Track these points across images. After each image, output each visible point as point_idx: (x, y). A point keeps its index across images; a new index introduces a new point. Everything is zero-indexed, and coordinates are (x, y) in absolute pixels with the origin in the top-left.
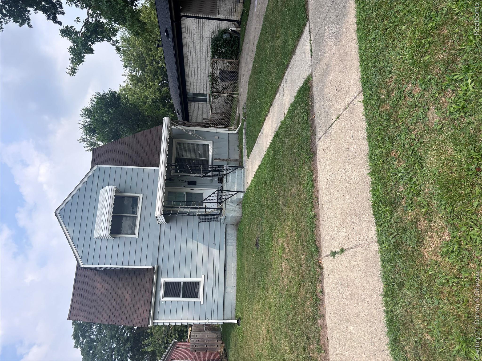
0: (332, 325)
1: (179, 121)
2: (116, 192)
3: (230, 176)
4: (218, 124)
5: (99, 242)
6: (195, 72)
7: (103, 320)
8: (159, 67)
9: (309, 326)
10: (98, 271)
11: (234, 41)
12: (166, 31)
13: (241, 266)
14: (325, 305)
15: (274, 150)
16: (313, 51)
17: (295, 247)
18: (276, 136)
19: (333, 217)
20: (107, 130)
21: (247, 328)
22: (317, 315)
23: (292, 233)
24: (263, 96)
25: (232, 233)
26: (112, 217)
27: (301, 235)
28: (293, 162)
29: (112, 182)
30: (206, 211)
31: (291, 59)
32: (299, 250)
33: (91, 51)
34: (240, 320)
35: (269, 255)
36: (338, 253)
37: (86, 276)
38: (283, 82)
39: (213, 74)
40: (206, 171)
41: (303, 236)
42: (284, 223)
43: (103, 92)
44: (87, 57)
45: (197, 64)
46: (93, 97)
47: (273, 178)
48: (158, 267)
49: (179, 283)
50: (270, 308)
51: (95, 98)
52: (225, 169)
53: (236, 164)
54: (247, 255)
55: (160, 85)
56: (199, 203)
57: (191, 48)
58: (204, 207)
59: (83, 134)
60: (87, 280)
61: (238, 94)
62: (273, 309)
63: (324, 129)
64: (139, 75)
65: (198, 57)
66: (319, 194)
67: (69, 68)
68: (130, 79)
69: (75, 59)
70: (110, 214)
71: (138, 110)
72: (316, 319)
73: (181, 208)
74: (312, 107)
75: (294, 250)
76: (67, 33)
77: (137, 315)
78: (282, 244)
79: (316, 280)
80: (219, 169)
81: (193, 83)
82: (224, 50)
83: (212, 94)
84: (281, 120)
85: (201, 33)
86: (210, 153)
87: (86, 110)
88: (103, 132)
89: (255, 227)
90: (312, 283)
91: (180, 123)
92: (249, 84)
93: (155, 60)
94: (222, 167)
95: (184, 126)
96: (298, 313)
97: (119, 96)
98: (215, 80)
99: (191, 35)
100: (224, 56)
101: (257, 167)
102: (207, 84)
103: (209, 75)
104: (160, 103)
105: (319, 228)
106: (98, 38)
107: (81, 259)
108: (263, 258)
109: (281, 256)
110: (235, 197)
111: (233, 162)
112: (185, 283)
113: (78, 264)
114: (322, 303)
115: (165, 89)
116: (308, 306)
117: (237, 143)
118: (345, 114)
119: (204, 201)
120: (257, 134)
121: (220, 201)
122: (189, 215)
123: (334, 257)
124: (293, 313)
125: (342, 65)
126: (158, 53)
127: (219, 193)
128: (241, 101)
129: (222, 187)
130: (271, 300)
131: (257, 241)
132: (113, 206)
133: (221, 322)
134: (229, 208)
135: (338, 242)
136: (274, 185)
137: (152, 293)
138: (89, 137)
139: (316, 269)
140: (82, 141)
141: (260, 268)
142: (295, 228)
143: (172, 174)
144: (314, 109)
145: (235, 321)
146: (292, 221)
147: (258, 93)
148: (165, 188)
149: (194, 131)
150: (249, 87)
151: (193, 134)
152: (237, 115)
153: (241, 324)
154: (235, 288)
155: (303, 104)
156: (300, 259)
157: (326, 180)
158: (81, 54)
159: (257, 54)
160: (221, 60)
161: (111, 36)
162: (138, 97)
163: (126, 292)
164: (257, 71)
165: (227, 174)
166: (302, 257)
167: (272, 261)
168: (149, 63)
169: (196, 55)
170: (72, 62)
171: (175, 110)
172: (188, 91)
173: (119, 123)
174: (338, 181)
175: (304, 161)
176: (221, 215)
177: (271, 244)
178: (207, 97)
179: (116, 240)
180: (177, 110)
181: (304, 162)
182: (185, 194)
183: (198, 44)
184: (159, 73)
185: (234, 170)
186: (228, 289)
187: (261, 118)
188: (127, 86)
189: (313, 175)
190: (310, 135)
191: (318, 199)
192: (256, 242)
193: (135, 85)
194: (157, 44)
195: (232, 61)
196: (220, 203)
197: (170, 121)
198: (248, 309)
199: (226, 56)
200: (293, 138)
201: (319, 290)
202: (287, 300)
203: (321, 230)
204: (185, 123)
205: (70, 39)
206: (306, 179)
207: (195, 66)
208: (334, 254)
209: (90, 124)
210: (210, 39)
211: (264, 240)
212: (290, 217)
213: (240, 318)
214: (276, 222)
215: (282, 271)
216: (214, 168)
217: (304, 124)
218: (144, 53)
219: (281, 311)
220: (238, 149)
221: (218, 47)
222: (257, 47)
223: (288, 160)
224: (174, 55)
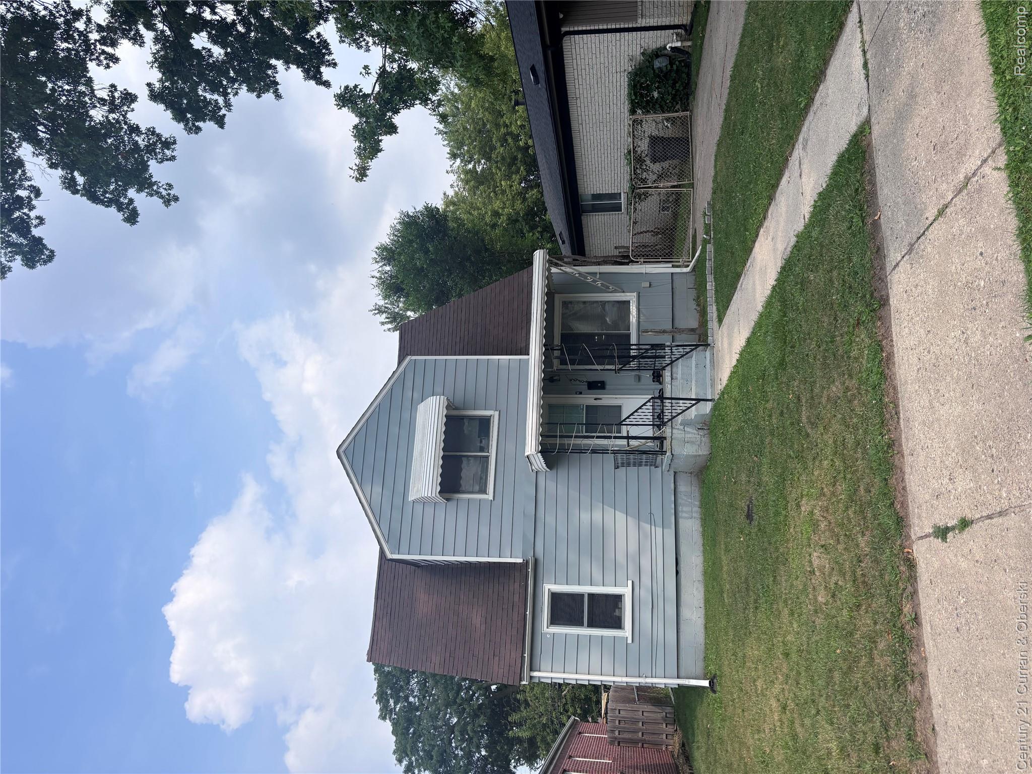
0: (943, 698)
1: (565, 257)
2: (448, 407)
3: (680, 367)
4: (648, 254)
5: (419, 508)
6: (596, 149)
7: (432, 665)
8: (519, 148)
9: (885, 697)
10: (418, 567)
11: (678, 71)
12: (533, 70)
13: (714, 564)
14: (924, 652)
15: (783, 301)
16: (870, 66)
17: (843, 519)
18: (786, 270)
19: (937, 445)
20: (424, 287)
21: (734, 699)
22: (906, 672)
23: (834, 486)
24: (750, 183)
25: (689, 492)
26: (443, 458)
27: (856, 490)
28: (830, 324)
29: (439, 389)
30: (628, 443)
31: (816, 92)
32: (854, 523)
33: (392, 129)
34: (715, 681)
35: (778, 537)
36: (953, 528)
37: (396, 577)
38: (797, 146)
39: (634, 149)
40: (625, 359)
41: (862, 492)
42: (813, 464)
43: (414, 211)
44: (386, 141)
45: (598, 131)
46: (396, 221)
47: (782, 364)
48: (536, 561)
49: (579, 597)
50: (787, 655)
51: (400, 223)
52: (667, 350)
53: (692, 339)
54: (726, 538)
55: (523, 185)
56: (615, 428)
57: (586, 100)
58: (625, 434)
59: (380, 297)
60: (399, 585)
61: (692, 185)
62: (794, 657)
63: (906, 242)
64: (479, 168)
65: (601, 115)
66: (900, 395)
67: (355, 167)
68: (462, 180)
69: (365, 149)
70: (437, 451)
71: (483, 241)
72: (903, 683)
73: (576, 437)
74: (873, 194)
75: (841, 525)
76: (347, 100)
77: (497, 658)
78: (811, 513)
79: (900, 592)
80: (654, 351)
81: (591, 173)
82: (656, 94)
83: (633, 191)
84: (796, 232)
85: (606, 65)
86: (633, 319)
87: (383, 249)
88: (417, 290)
89: (744, 477)
90: (889, 599)
91: (565, 260)
92: (716, 161)
93: (511, 134)
94: (662, 346)
95: (574, 266)
96: (857, 667)
97: (445, 217)
98: (639, 160)
99: (583, 71)
100: (657, 106)
101: (743, 342)
102: (622, 171)
103: (626, 151)
104: (524, 223)
105: (903, 472)
106: (405, 102)
107: (387, 542)
108: (766, 544)
109: (809, 539)
110: (693, 413)
111: (684, 336)
112: (591, 596)
113: (382, 553)
114: (917, 646)
115: (533, 194)
116: (882, 651)
117: (693, 294)
118: (958, 203)
119: (624, 423)
120: (739, 269)
121: (659, 421)
122: (594, 451)
123: (944, 539)
124: (845, 668)
125: (946, 88)
126: (516, 119)
127: (656, 404)
128: (698, 201)
129: (661, 391)
130: (789, 638)
131: (748, 506)
132: (443, 437)
133: (674, 682)
134: (679, 436)
135: (954, 503)
136: (785, 379)
137: (525, 615)
138: (392, 303)
139: (898, 567)
140: (377, 311)
141: (759, 567)
142: (842, 475)
143: (555, 368)
144: (877, 199)
145: (706, 683)
146: (832, 460)
147: (738, 179)
148: (543, 398)
149: (598, 275)
150: (715, 167)
151: (594, 281)
152: (691, 232)
153: (718, 688)
154: (702, 611)
155: (851, 191)
156: (858, 545)
157: (916, 360)
158: (374, 138)
159: (734, 92)
160: (651, 117)
161: (428, 94)
162: (480, 214)
163: (475, 611)
164: (735, 130)
165: (672, 362)
166: (862, 541)
167: (786, 550)
168: (500, 141)
169: (597, 113)
170: (359, 155)
171: (554, 235)
172: (581, 190)
173: (446, 270)
174: (948, 361)
175: (858, 320)
176: (663, 452)
177: (784, 513)
178: (623, 200)
179: (452, 505)
180: (561, 234)
181: (858, 323)
182: (583, 409)
183: (600, 89)
184: (519, 160)
185: (687, 353)
186: (685, 613)
187: (747, 233)
188: (456, 194)
189: (882, 350)
190: (871, 259)
191: (896, 406)
192: (746, 509)
193: (473, 191)
194: (515, 99)
195: (675, 114)
196: (659, 427)
197: (548, 257)
198: (733, 657)
199: (661, 107)
200: (829, 269)
201: (908, 615)
202: (828, 638)
203: (907, 476)
204: (577, 260)
205: (353, 111)
206: (864, 362)
207: (595, 136)
208: (942, 533)
209: (391, 276)
210: (626, 73)
211: (766, 505)
212: (829, 451)
213: (715, 676)
214: (794, 464)
215: (812, 572)
216: (643, 351)
217: (854, 236)
218: (487, 121)
219: (814, 661)
220: (695, 306)
221: (644, 89)
222: (733, 78)
223: (819, 321)
224: (549, 118)
